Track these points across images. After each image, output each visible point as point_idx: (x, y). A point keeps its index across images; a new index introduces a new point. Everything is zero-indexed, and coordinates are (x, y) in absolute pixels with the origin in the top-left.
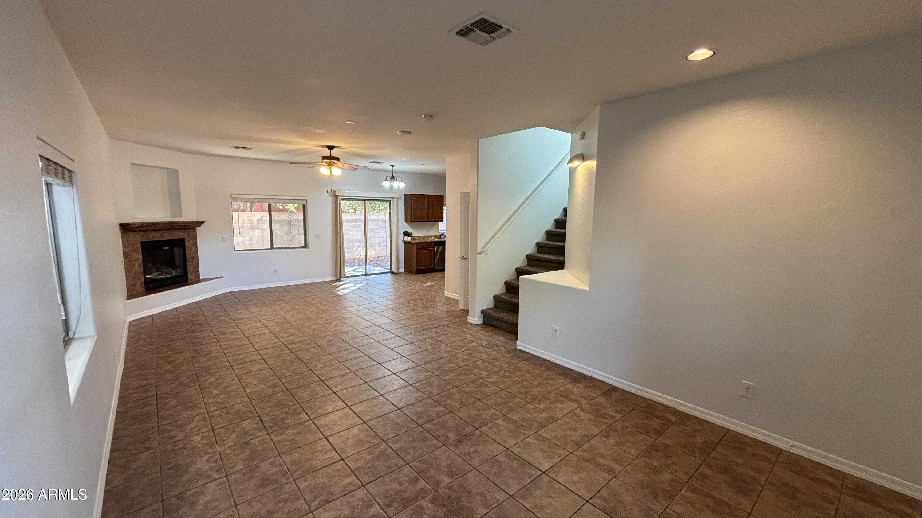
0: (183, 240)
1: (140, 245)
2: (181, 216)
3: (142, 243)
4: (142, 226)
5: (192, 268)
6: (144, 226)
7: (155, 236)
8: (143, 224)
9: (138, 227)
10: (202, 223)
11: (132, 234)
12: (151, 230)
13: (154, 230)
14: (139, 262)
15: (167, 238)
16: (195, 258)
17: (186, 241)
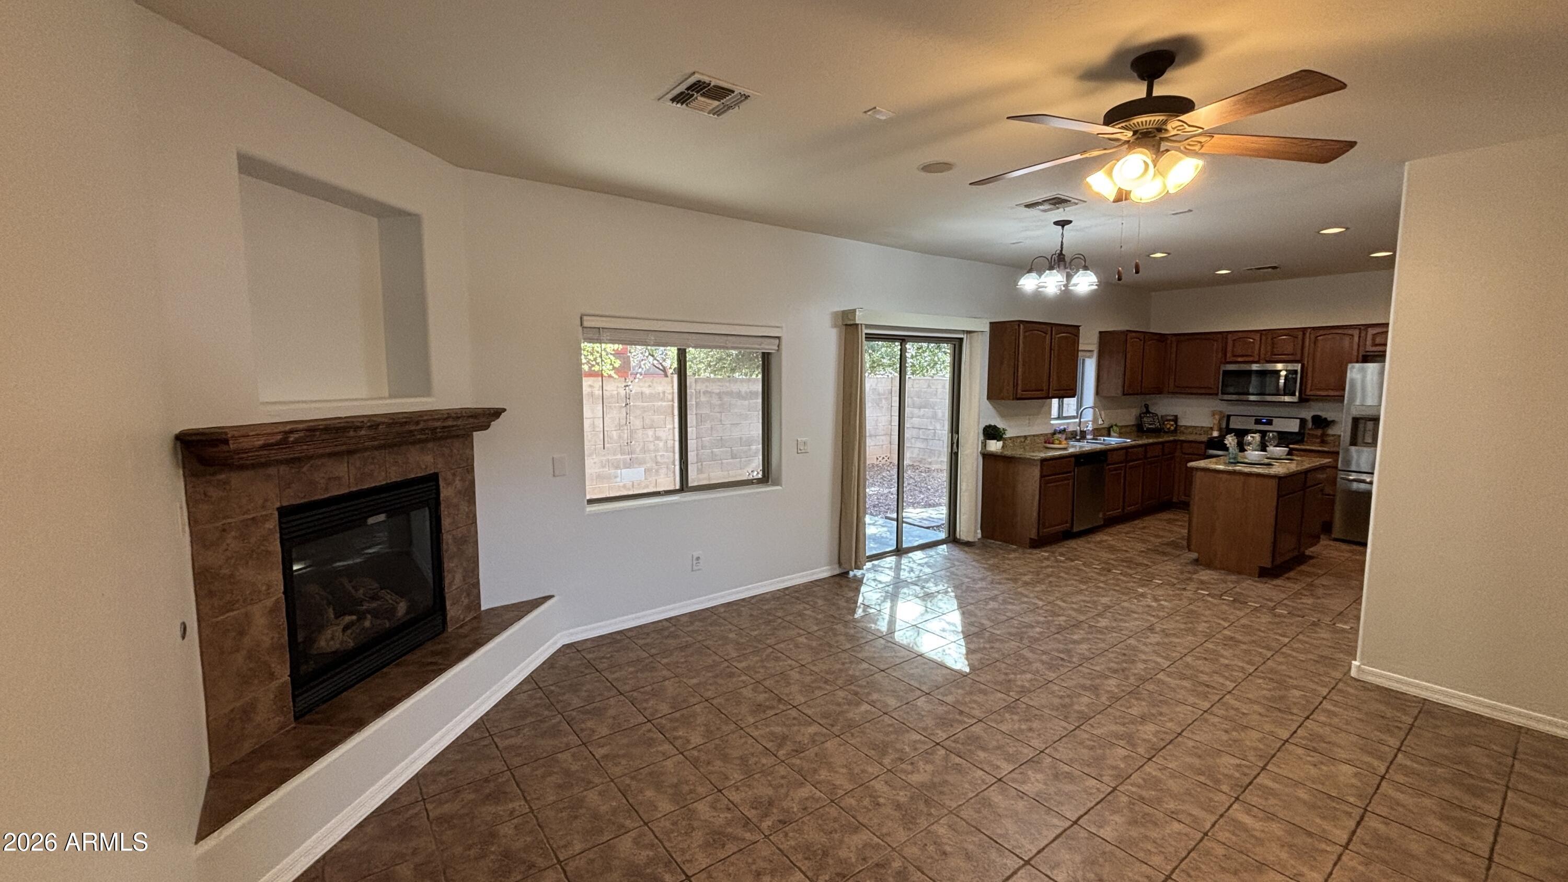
0: (433, 479)
1: (272, 524)
2: (427, 391)
3: (285, 513)
4: (284, 441)
5: (458, 578)
6: (296, 442)
7: (339, 478)
8: (291, 432)
9: (264, 447)
10: (496, 413)
11: (236, 479)
12: (322, 456)
13: (331, 455)
14: (269, 602)
15: (380, 479)
16: (470, 539)
17: (442, 483)
